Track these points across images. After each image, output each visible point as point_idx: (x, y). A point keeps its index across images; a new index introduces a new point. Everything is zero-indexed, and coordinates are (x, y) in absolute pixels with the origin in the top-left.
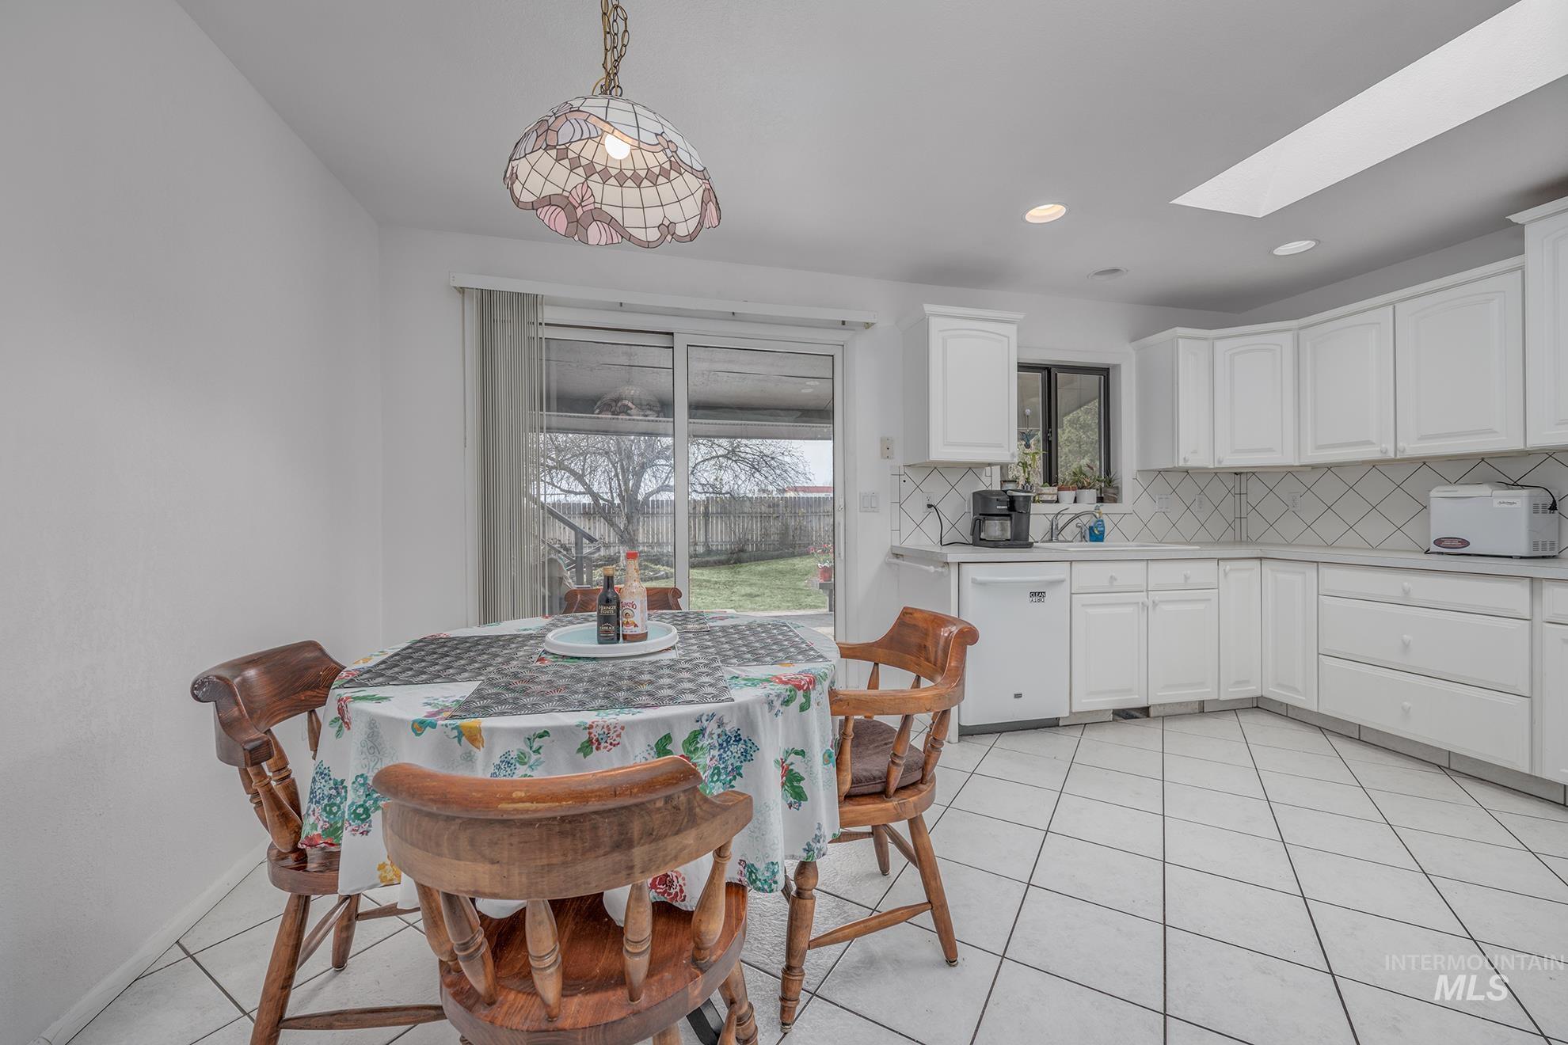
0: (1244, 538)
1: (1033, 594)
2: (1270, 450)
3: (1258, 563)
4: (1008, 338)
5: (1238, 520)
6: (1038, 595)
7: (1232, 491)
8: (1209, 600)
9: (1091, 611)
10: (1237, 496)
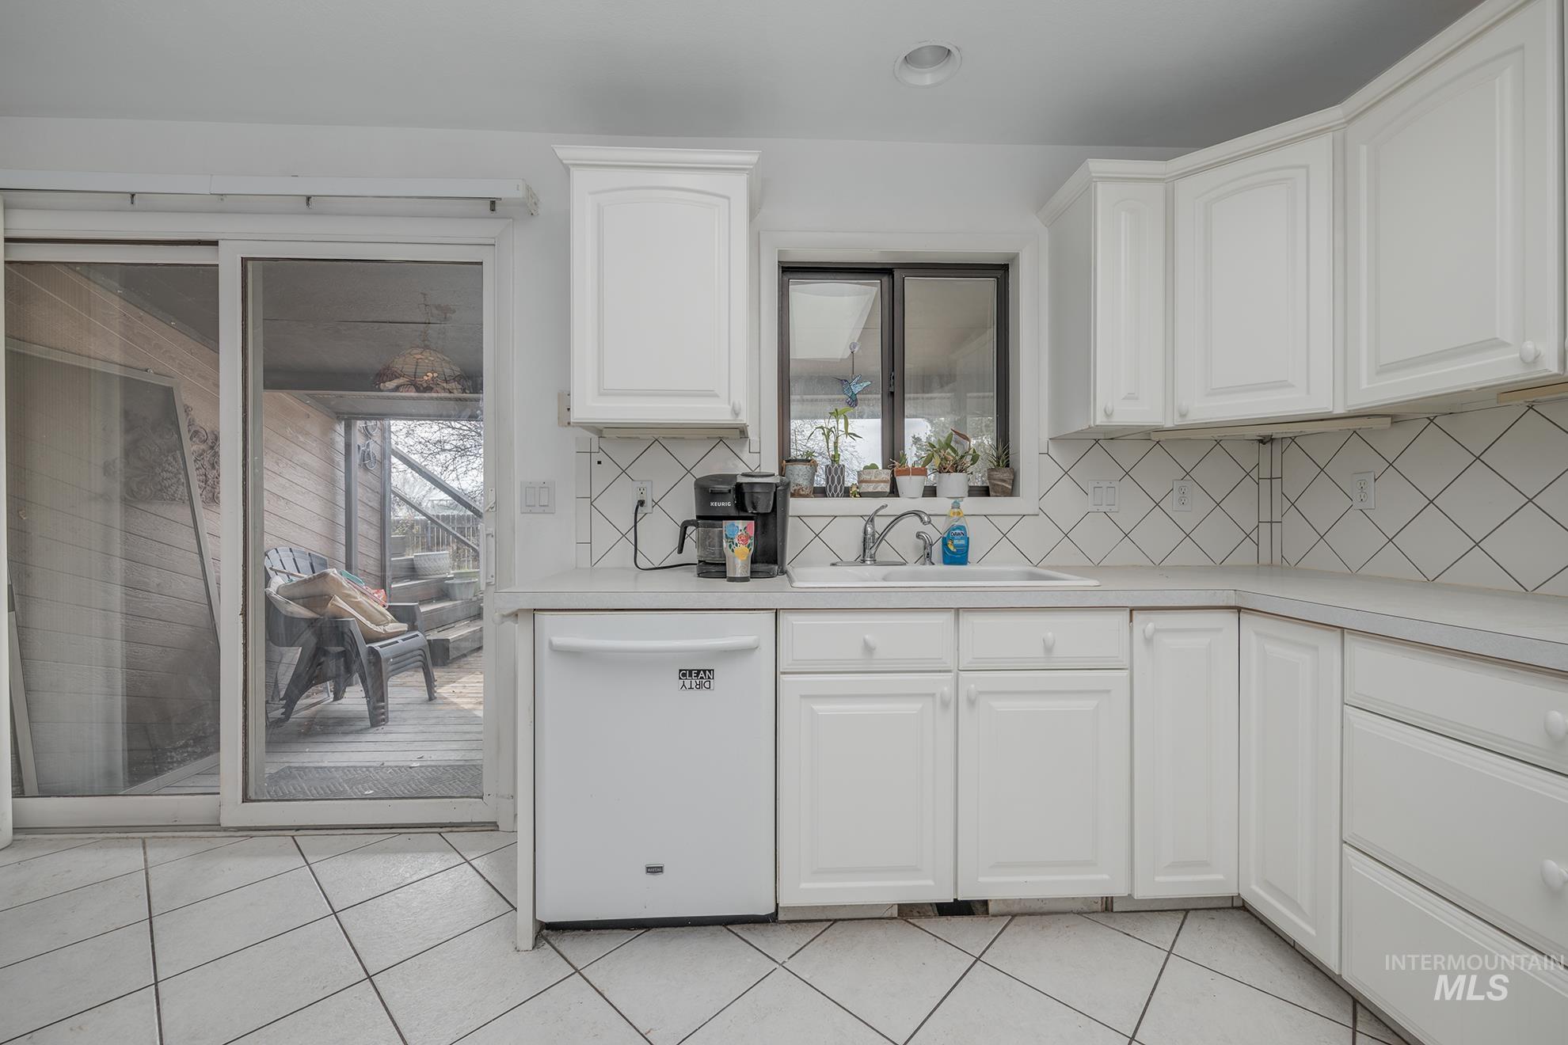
0: (1277, 558)
1: (685, 674)
2: (1282, 385)
3: (1232, 617)
4: (728, 198)
5: (1265, 529)
6: (697, 676)
7: (1254, 474)
8: (1108, 691)
9: (821, 708)
10: (1265, 484)
